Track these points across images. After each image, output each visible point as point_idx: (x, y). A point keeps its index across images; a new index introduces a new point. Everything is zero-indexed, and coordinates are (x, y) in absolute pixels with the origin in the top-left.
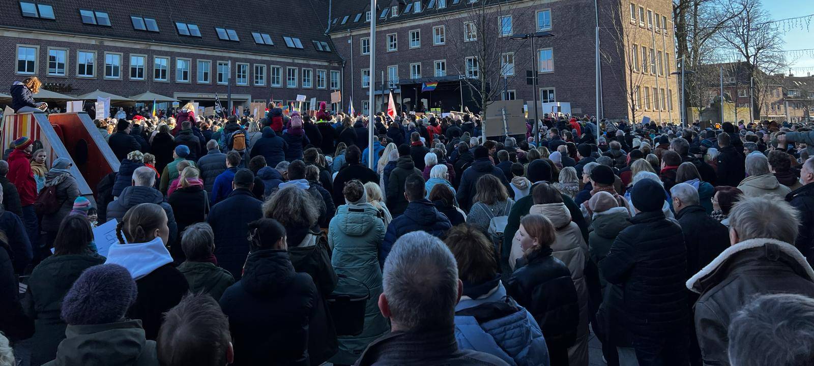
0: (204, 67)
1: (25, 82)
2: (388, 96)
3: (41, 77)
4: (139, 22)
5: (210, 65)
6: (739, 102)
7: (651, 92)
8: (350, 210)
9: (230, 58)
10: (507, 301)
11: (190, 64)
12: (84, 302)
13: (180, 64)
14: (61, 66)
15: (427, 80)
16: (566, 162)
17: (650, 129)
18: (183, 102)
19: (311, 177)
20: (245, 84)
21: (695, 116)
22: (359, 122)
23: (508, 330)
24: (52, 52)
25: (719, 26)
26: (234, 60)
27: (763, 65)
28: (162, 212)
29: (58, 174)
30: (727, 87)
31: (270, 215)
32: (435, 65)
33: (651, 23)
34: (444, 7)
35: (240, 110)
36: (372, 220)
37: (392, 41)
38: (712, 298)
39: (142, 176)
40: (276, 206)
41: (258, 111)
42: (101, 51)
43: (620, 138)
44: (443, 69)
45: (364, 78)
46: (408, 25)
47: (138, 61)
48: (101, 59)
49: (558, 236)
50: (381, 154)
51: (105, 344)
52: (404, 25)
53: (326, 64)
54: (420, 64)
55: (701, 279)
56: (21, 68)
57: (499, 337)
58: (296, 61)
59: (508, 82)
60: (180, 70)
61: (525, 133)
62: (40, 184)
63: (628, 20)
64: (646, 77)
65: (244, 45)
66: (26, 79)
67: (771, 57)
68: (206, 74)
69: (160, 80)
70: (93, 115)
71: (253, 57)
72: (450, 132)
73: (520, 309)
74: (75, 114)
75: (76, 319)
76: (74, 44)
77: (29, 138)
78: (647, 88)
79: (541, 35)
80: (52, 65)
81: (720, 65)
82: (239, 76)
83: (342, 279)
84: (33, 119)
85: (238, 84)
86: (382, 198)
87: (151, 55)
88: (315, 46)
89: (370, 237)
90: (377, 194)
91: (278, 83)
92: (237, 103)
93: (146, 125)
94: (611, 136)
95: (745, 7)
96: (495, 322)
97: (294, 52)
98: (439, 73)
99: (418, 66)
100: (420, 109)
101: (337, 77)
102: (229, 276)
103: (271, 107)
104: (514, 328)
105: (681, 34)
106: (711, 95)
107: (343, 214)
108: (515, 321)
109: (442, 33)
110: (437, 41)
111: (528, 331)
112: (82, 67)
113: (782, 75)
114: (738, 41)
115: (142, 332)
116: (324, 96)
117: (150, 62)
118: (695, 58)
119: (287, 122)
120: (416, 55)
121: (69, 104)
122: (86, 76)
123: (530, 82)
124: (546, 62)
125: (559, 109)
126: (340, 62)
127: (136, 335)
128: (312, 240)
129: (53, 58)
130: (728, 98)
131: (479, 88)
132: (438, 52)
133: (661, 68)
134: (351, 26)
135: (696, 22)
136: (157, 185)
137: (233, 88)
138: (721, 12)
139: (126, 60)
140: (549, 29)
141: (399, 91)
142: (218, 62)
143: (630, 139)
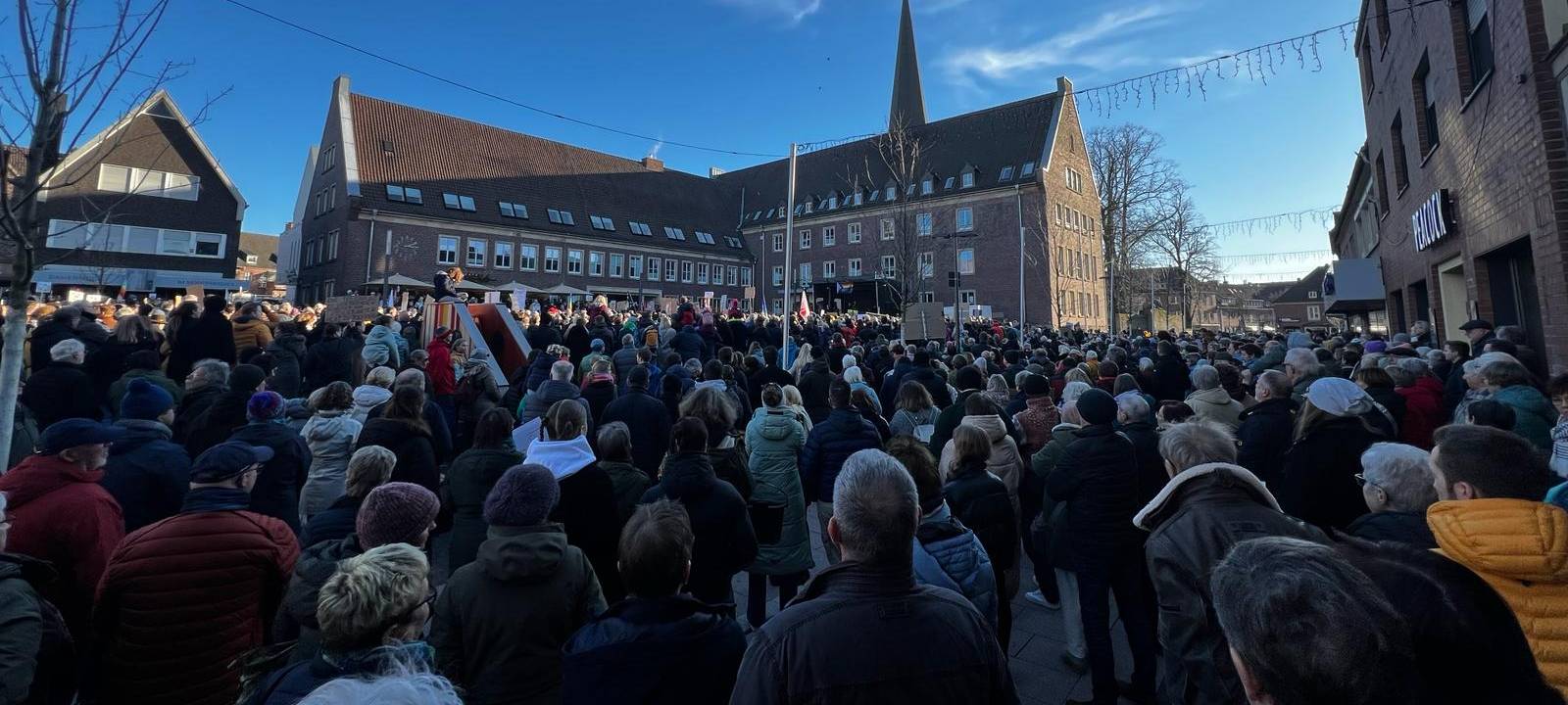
0: (617, 261)
1: (448, 272)
2: (801, 294)
3: (462, 265)
4: (555, 215)
5: (622, 259)
6: (1170, 310)
7: (1077, 297)
8: (769, 413)
9: (643, 253)
10: (952, 521)
11: (603, 257)
12: (506, 503)
13: (593, 257)
14: (480, 257)
15: (840, 279)
16: (991, 370)
17: (1077, 336)
18: (595, 296)
19: (727, 377)
20: (656, 279)
21: (1124, 324)
22: (773, 321)
23: (955, 553)
24: (471, 243)
25: (1151, 229)
26: (646, 255)
27: (1196, 271)
28: (582, 408)
29: (474, 364)
30: (1157, 293)
31: (688, 414)
32: (850, 265)
33: (1077, 224)
34: (859, 204)
35: (651, 306)
36: (792, 424)
37: (805, 238)
38: (1165, 534)
39: (560, 370)
40: (695, 403)
41: (670, 307)
42: (518, 242)
43: (1047, 345)
44: (858, 268)
45: (776, 277)
46: (822, 222)
47: (553, 254)
48: (517, 250)
49: (993, 451)
50: (797, 355)
51: (527, 549)
52: (818, 222)
53: (737, 260)
54: (834, 262)
55: (1149, 515)
56: (443, 258)
57: (942, 560)
58: (707, 257)
59: (924, 284)
60: (593, 264)
61: (944, 337)
62: (459, 374)
63: (1054, 221)
64: (1072, 281)
65: (658, 239)
66: (449, 269)
67: (1205, 262)
68: (618, 268)
69: (574, 273)
70: (509, 305)
71: (664, 252)
72: (866, 334)
73: (966, 531)
74: (493, 305)
75: (497, 521)
76: (492, 235)
77: (449, 328)
78: (1072, 292)
79: (964, 235)
80: (472, 256)
81: (1150, 270)
82: (651, 271)
83: (761, 485)
84: (453, 308)
85: (650, 279)
86: (802, 403)
87: (565, 247)
88: (727, 242)
89: (789, 441)
90: (796, 399)
91: (689, 279)
92: (648, 298)
93: (560, 318)
94: (1035, 343)
95: (1178, 210)
96: (940, 544)
97: (705, 248)
98: (854, 273)
99: (832, 265)
100: (833, 308)
101: (748, 274)
102: (645, 477)
103: (683, 300)
104: (960, 552)
105: (1109, 238)
106: (1140, 301)
107: (761, 416)
108: (963, 544)
109: (858, 231)
110: (853, 239)
111: (975, 555)
112: (499, 258)
113: (1216, 282)
114: (1169, 245)
115: (564, 536)
116: (737, 293)
117: (565, 255)
118: (1124, 262)
119: (698, 319)
120: (829, 254)
121: (487, 294)
122: (503, 267)
123: (952, 284)
124: (966, 264)
125: (980, 313)
126: (752, 258)
127: (558, 540)
128: (730, 442)
129: (472, 249)
130: (1158, 305)
131: (899, 289)
132: (854, 251)
133: (1088, 272)
134: (763, 222)
135: (1125, 224)
136: (574, 380)
137: (644, 282)
138: (1151, 215)
139: (542, 253)
140: (970, 228)
141: (812, 290)
142: (630, 256)
143: (1055, 346)
